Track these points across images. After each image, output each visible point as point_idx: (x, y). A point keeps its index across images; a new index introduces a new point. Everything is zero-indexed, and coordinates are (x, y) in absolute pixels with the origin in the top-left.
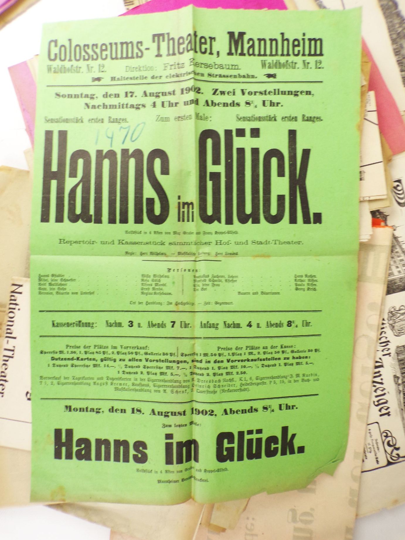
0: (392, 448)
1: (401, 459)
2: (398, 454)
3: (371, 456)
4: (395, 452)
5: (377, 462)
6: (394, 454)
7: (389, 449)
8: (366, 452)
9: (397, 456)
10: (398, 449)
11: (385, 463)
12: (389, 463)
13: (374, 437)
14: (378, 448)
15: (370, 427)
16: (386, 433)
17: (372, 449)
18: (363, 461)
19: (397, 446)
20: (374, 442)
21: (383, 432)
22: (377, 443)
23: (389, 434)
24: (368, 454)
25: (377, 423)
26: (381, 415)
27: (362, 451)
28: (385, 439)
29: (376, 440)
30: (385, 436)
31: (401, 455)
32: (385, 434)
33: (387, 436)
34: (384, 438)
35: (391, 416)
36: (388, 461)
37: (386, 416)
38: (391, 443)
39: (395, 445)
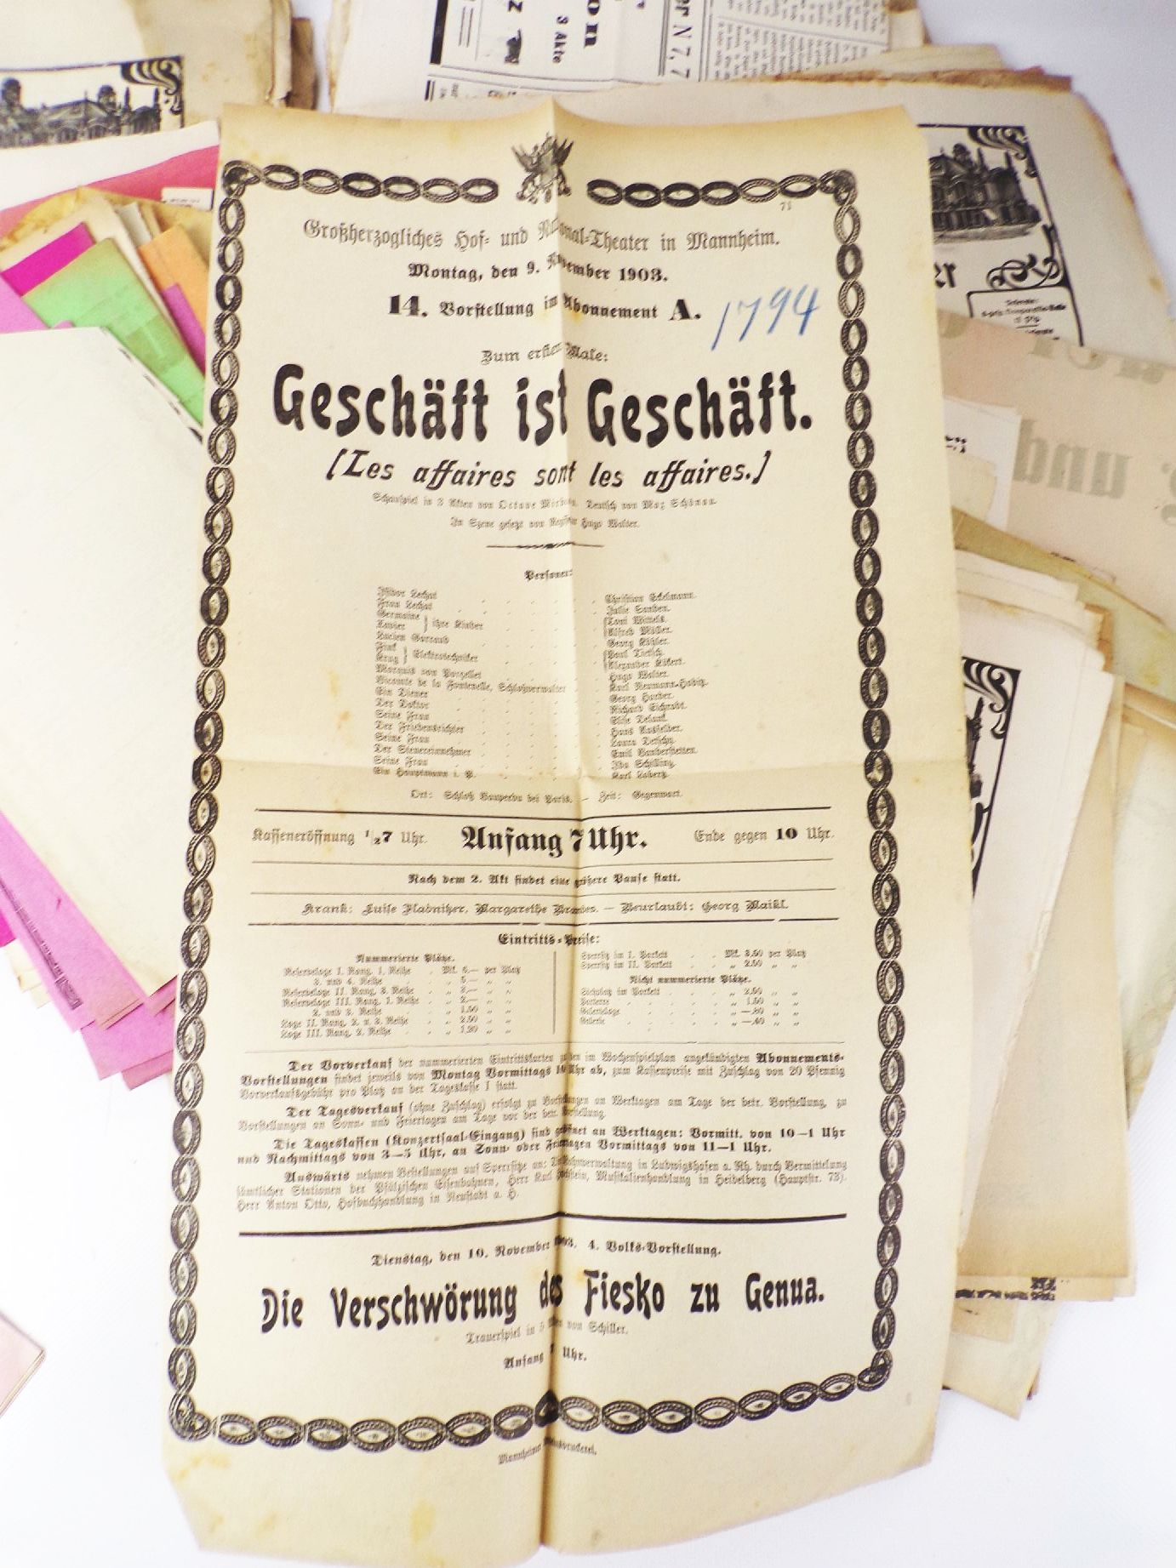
0: (1030, 272)
1: (1057, 257)
2: (1046, 261)
3: (1047, 320)
4: (1039, 266)
5: (1061, 307)
6: (1045, 269)
7: (1033, 278)
8: (1038, 329)
9: (1049, 265)
10: (1033, 260)
11: (1063, 291)
12: (1065, 282)
13: (1003, 307)
14: (1028, 302)
15: (978, 312)
16: (995, 278)
17: (1031, 314)
18: (1057, 339)
19: (1027, 260)
20: (1013, 307)
21: (992, 284)
22: (1017, 302)
23: (997, 273)
24: (1042, 326)
25: (970, 294)
26: (952, 284)
27: (1032, 335)
28: (1008, 283)
29: (1010, 303)
30: (1001, 284)
31: (1048, 255)
32: (996, 283)
33: (1002, 280)
34: (1005, 286)
35: (957, 263)
36: (1058, 285)
37: (955, 273)
38: (1019, 272)
39: (1022, 264)
